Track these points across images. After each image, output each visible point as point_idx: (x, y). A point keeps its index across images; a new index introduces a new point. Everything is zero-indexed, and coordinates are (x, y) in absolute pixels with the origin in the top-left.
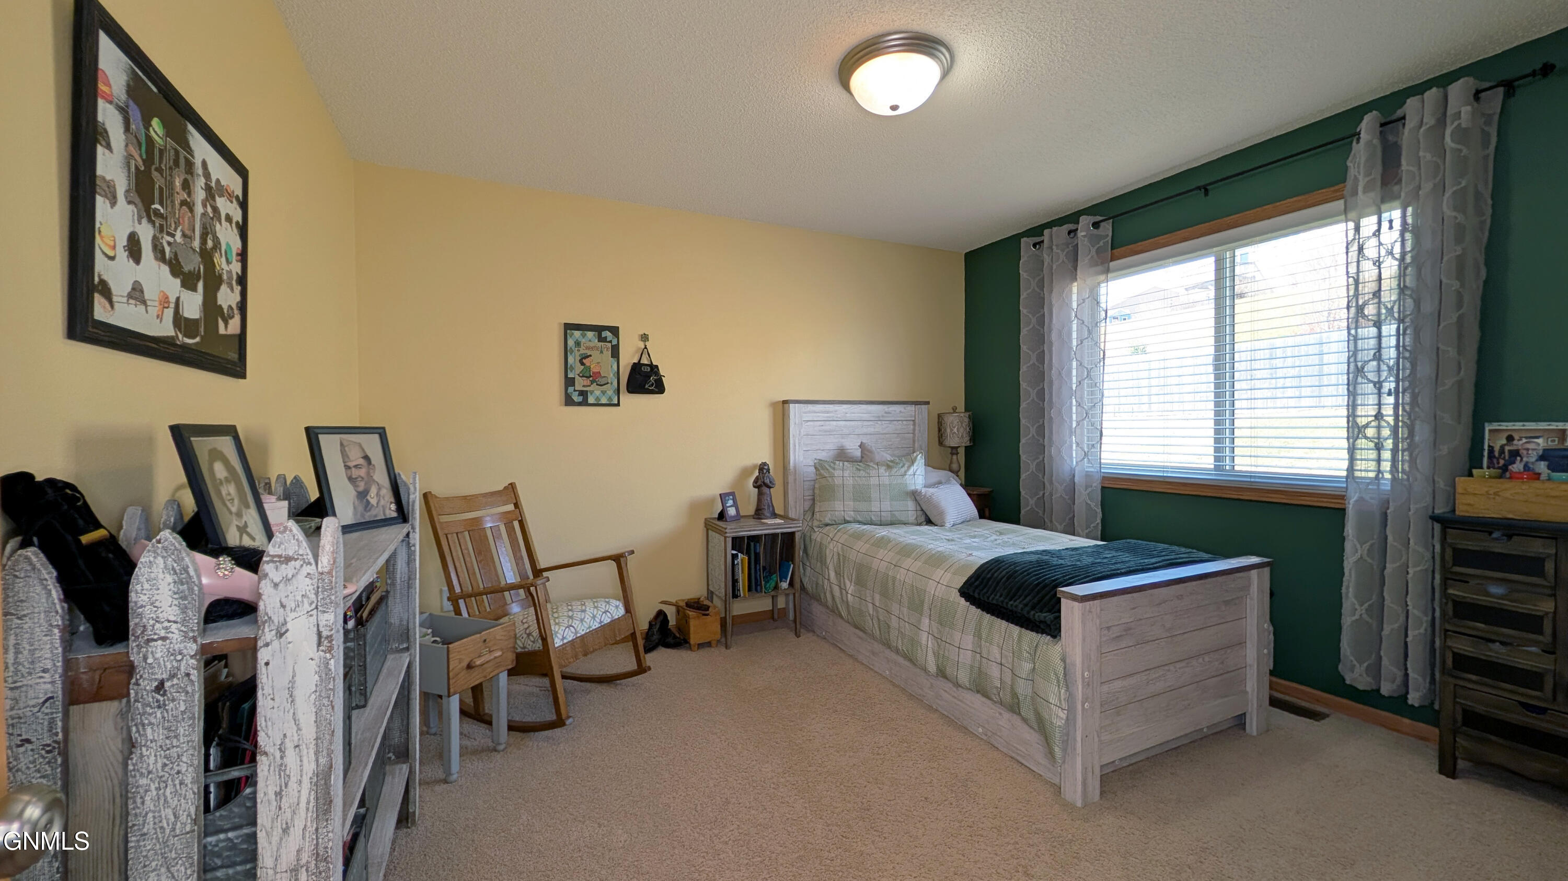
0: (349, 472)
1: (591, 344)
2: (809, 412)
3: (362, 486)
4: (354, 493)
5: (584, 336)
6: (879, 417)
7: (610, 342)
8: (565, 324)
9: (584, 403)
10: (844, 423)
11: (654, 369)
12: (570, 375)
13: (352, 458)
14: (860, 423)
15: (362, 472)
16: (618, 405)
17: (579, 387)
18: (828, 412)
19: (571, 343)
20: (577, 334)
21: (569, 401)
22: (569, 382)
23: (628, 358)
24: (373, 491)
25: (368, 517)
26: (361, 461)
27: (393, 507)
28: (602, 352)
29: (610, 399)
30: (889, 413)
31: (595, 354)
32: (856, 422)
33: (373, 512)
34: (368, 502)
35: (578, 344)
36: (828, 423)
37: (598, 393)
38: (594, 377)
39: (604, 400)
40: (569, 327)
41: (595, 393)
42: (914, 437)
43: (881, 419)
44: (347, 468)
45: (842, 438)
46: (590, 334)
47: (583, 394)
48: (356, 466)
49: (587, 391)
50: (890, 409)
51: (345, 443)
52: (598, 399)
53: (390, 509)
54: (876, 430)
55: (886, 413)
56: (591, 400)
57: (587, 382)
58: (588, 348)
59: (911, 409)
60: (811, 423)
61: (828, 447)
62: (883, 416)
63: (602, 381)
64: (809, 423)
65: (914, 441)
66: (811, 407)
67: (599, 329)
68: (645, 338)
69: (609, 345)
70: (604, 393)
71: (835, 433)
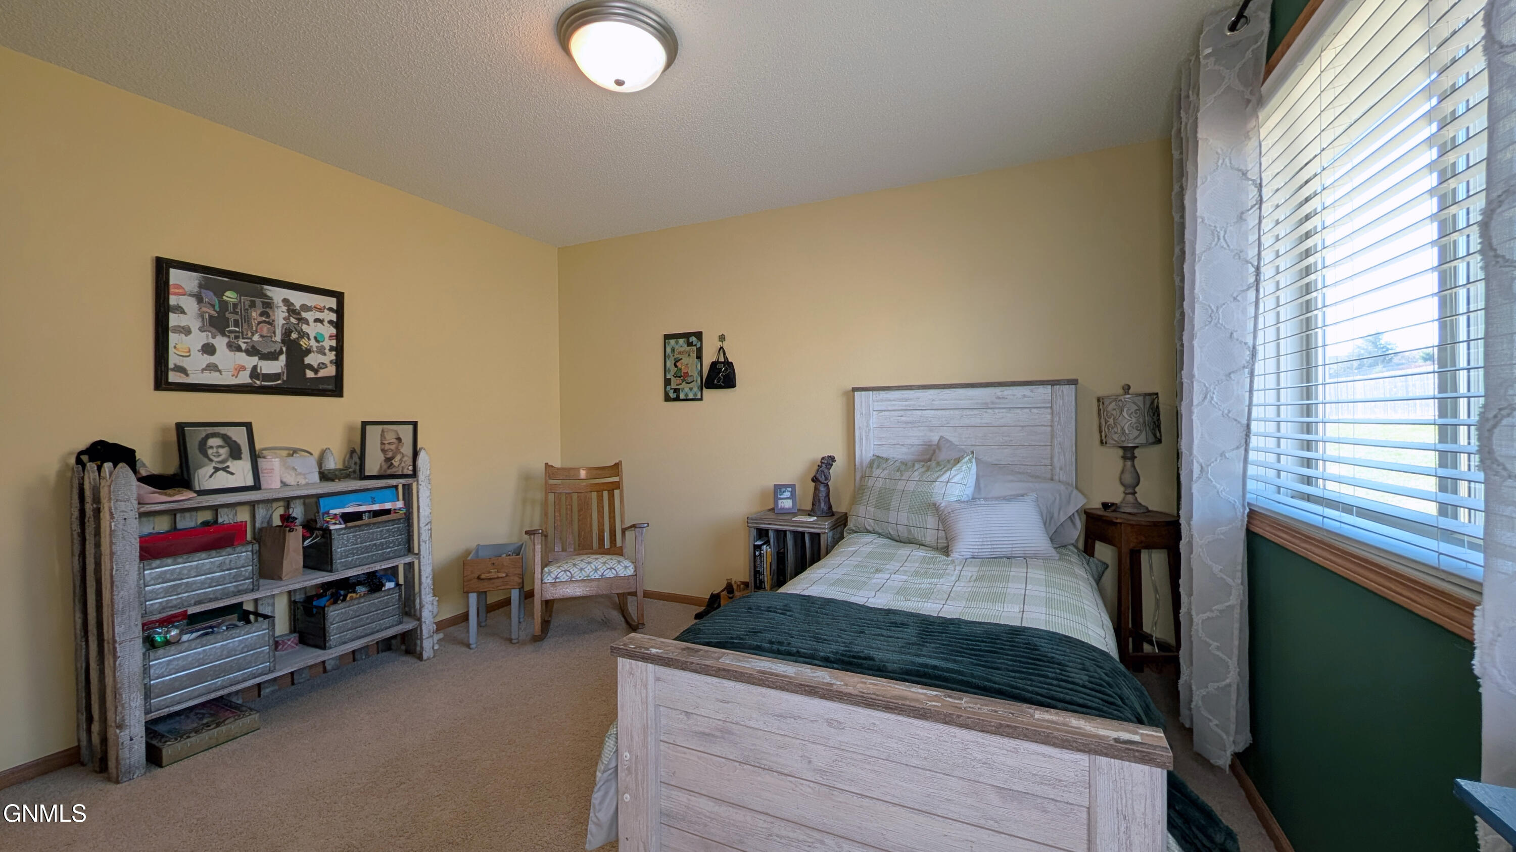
0: (383, 447)
1: (682, 349)
2: (882, 400)
3: (390, 455)
4: (383, 458)
5: (677, 343)
6: (986, 403)
7: (696, 345)
8: (665, 335)
9: (677, 399)
10: (933, 412)
11: (729, 365)
12: (668, 377)
13: (387, 438)
14: (957, 412)
15: (393, 447)
16: (701, 399)
17: (673, 386)
18: (906, 400)
19: (668, 350)
20: (673, 342)
21: (667, 399)
22: (667, 382)
23: (709, 357)
24: (398, 458)
25: (389, 472)
26: (394, 441)
27: (411, 468)
28: (689, 355)
29: (695, 394)
30: (1003, 398)
31: (685, 360)
32: (952, 412)
33: (394, 470)
34: (392, 464)
35: (673, 350)
36: (910, 412)
37: (687, 390)
38: (683, 376)
39: (691, 396)
40: (667, 337)
41: (685, 388)
42: (1052, 431)
43: (990, 406)
44: (382, 444)
45: (931, 431)
46: (681, 341)
47: (676, 391)
48: (389, 444)
49: (679, 389)
50: (1006, 393)
51: (385, 430)
52: (686, 395)
53: (408, 469)
54: (984, 421)
55: (998, 398)
56: (682, 396)
57: (679, 381)
58: (680, 353)
59: (1044, 392)
60: (887, 413)
61: (908, 442)
62: (993, 403)
63: (690, 380)
64: (883, 413)
65: (1052, 437)
66: (883, 395)
67: (686, 336)
68: (722, 338)
69: (694, 348)
70: (691, 389)
71: (920, 424)
